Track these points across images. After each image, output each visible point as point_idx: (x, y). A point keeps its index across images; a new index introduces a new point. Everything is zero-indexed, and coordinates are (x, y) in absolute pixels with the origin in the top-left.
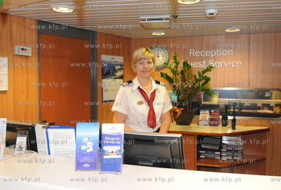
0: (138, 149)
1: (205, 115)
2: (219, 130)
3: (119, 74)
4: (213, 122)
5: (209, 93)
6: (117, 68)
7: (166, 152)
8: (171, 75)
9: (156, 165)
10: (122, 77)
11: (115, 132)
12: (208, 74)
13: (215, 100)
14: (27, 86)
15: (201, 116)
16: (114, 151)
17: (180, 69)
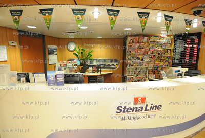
0: (68, 79)
1: (90, 69)
2: (96, 74)
3: (55, 53)
4: (93, 71)
5: (92, 61)
6: (54, 50)
7: (78, 79)
8: (77, 53)
9: (74, 83)
10: (57, 54)
11: (61, 73)
12: (91, 54)
13: (95, 63)
14: (16, 58)
15: (89, 69)
16: (61, 79)
17: (81, 51)
